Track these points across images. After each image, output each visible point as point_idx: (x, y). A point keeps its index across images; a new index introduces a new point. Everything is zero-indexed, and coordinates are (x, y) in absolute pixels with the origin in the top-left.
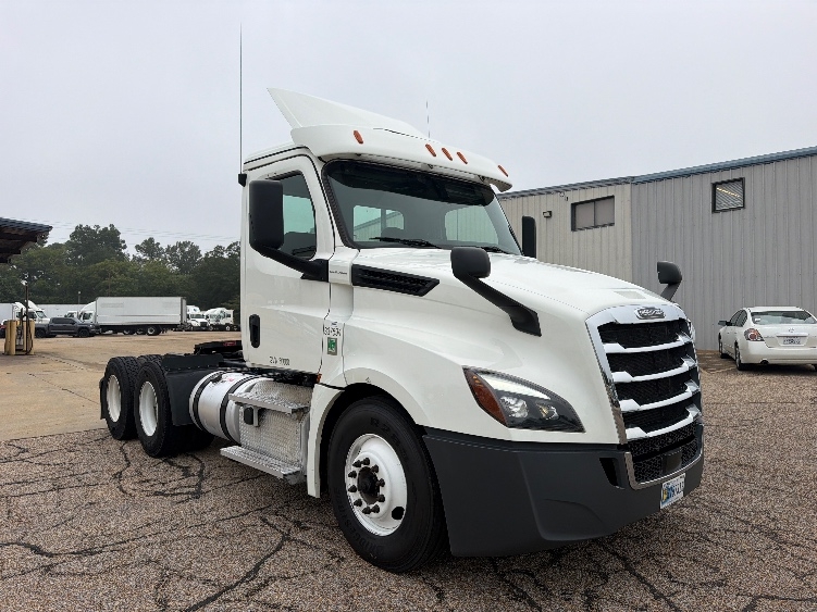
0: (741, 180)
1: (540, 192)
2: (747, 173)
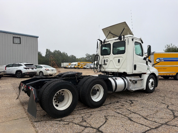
2: (21, 37)
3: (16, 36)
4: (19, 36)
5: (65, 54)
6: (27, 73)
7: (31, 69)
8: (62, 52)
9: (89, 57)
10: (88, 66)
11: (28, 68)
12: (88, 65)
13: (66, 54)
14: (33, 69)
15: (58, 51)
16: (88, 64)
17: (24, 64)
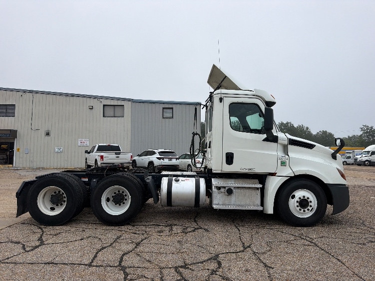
0: (172, 108)
1: (90, 97)
2: (174, 106)
3: (167, 106)
4: (170, 106)
5: (305, 129)
6: (160, 165)
7: (168, 160)
8: (295, 126)
9: (371, 135)
10: (349, 157)
11: (163, 159)
12: (351, 155)
13: (307, 128)
14: (170, 159)
15: (287, 123)
16: (350, 153)
17: (158, 151)
